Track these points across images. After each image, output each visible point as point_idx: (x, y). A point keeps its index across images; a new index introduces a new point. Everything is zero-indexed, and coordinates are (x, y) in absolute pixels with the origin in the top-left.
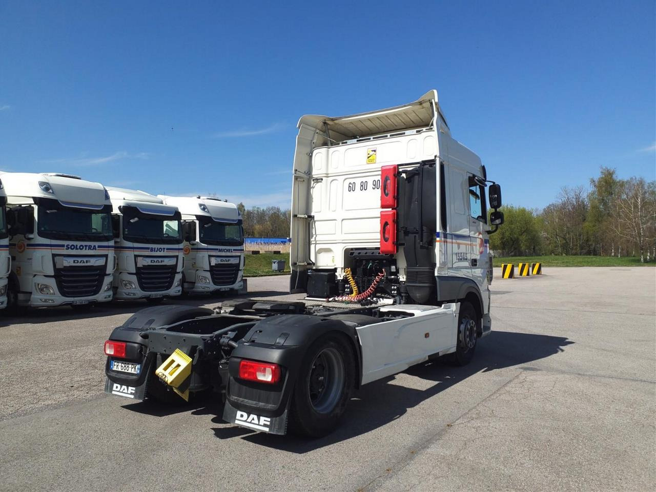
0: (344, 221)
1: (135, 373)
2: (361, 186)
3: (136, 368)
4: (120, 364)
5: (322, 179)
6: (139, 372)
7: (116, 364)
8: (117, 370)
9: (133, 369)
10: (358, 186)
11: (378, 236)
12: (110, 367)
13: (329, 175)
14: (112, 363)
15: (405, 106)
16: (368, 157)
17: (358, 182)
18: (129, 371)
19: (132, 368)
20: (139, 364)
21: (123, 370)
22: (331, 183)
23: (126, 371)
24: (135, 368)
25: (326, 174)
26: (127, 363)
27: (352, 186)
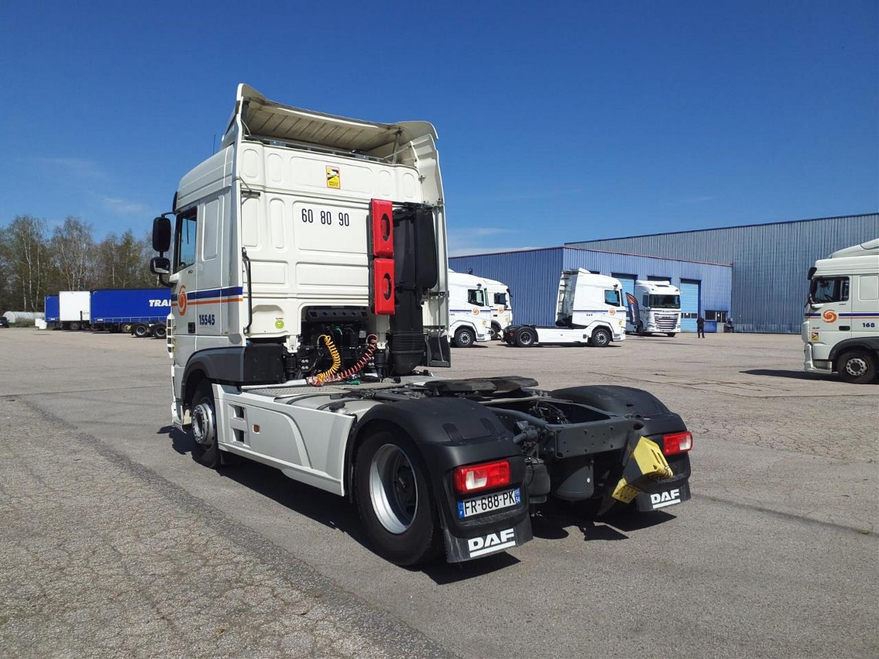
0: (298, 265)
1: (512, 504)
2: (322, 217)
3: (513, 496)
4: (479, 502)
5: (259, 194)
6: (519, 500)
7: (469, 505)
8: (475, 513)
9: (508, 500)
10: (317, 217)
11: (366, 291)
12: (458, 513)
13: (267, 190)
14: (462, 506)
15: (368, 123)
16: (329, 178)
17: (317, 211)
18: (501, 505)
19: (505, 499)
20: (516, 488)
21: (488, 510)
22: (271, 200)
23: (494, 508)
24: (511, 497)
25: (263, 186)
26: (492, 495)
27: (307, 214)
